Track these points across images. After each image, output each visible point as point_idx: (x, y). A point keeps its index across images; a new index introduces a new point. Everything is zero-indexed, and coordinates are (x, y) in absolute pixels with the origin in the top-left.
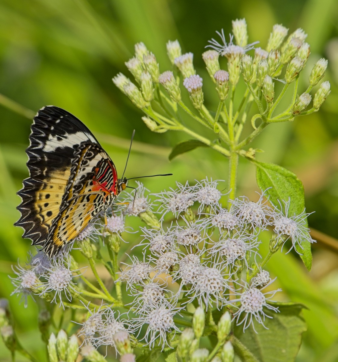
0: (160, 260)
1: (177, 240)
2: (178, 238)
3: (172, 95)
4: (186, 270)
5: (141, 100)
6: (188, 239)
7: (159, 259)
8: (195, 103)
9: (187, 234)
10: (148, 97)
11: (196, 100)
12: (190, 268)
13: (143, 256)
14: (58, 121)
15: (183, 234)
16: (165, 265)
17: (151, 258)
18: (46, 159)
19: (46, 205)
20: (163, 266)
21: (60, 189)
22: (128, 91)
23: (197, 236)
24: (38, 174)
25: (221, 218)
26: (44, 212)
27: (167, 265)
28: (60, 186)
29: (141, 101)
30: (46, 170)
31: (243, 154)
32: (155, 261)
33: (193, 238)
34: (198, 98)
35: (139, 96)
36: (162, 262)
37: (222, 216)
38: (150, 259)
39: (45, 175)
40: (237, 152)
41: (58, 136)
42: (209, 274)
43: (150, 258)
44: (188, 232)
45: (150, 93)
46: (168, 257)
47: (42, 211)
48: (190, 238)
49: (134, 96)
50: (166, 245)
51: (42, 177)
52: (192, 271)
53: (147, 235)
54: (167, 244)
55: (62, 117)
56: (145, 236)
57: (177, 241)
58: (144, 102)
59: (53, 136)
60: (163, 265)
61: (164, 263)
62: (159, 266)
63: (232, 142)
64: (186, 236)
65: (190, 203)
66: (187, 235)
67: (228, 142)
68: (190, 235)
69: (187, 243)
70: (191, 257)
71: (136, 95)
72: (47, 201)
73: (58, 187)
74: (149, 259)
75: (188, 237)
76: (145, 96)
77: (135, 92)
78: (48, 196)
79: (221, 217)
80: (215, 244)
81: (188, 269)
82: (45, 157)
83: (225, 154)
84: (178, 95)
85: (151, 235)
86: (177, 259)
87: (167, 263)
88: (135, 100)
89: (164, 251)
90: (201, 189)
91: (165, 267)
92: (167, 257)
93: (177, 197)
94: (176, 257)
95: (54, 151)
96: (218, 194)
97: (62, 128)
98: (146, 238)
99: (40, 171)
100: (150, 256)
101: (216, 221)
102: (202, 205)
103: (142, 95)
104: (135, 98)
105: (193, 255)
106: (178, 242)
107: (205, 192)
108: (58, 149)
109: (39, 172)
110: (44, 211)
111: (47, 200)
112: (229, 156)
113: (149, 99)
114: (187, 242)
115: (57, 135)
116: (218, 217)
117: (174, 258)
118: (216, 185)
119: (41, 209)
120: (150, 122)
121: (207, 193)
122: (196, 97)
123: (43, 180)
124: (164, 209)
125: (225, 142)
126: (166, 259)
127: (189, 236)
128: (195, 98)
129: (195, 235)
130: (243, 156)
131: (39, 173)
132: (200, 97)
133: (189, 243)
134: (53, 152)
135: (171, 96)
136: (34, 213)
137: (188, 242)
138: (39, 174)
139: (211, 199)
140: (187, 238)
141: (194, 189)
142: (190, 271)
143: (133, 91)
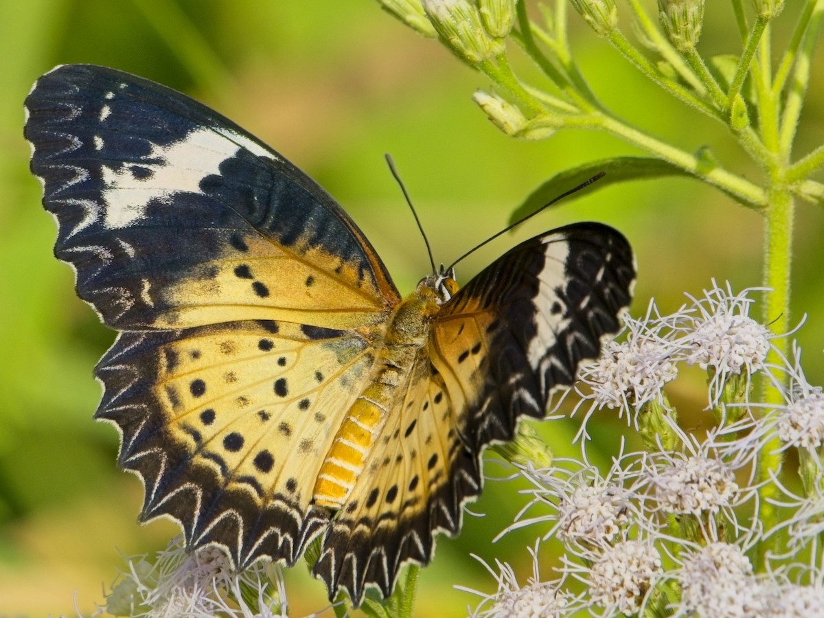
0: (602, 569)
1: (657, 499)
2: (658, 491)
3: (590, 13)
4: (719, 600)
5: (480, 36)
6: (699, 495)
7: (596, 566)
8: (677, 33)
9: (689, 476)
10: (499, 23)
11: (681, 26)
12: (730, 591)
13: (532, 558)
14: (106, 112)
15: (675, 478)
16: (622, 585)
17: (569, 567)
18: (130, 251)
19: (208, 417)
20: (617, 590)
21: (226, 353)
22: (438, 8)
23: (724, 480)
24: (128, 308)
25: (811, 415)
26: (212, 442)
27: (628, 584)
28: (223, 344)
29: (478, 38)
30: (147, 286)
31: (812, 196)
32: (585, 575)
33: (714, 487)
34: (690, 17)
35: (473, 24)
36: (609, 574)
37: (811, 409)
38: (565, 570)
39: (152, 304)
40: (792, 187)
41: (131, 165)
42: (806, 606)
43: (566, 567)
44: (691, 471)
45: (507, 9)
46: (630, 558)
47: (204, 441)
48: (702, 490)
49: (458, 23)
50: (615, 518)
51: (143, 314)
52: (740, 599)
53: (544, 490)
54: (618, 517)
55: (110, 96)
56: (535, 492)
57: (654, 504)
58: (488, 41)
59: (116, 166)
60: (614, 585)
61: (617, 580)
62: (601, 590)
63: (774, 155)
64: (690, 485)
65: (668, 371)
66: (692, 482)
67: (763, 157)
68: (701, 480)
69: (695, 508)
70: (718, 554)
71: (465, 18)
72: (202, 403)
73: (219, 347)
74: (561, 570)
75: (695, 486)
76: (491, 22)
77: (460, 11)
78: (198, 388)
79: (811, 412)
80: (799, 507)
81: (724, 596)
82: (123, 244)
83: (750, 200)
84: (609, 10)
85: (558, 487)
86: (658, 563)
87: (627, 578)
88: (460, 37)
89: (610, 537)
90: (701, 323)
91: (622, 591)
92: (625, 560)
93: (619, 356)
94: (653, 556)
95: (144, 218)
96: (762, 337)
97: (131, 133)
98: (539, 498)
99: (128, 294)
100: (565, 559)
101: (795, 426)
102: (720, 376)
103: (482, 17)
104: (461, 32)
105: (723, 545)
106: (660, 507)
107: (717, 331)
108: (154, 207)
109: (128, 299)
110: (212, 438)
111: (203, 399)
112: (763, 204)
113: (504, 29)
114: (695, 502)
115: (128, 161)
116: (800, 414)
117: (651, 560)
118: (748, 304)
119: (197, 436)
120: (503, 107)
121: (726, 336)
122: (685, 14)
123: (153, 322)
124: (582, 398)
125: (754, 156)
126: (623, 566)
127: (698, 482)
128: (681, 18)
129: (718, 479)
130: (813, 200)
131: (128, 303)
132: (696, 13)
133: (704, 506)
134: (140, 221)
135: (588, 17)
136: (179, 456)
137: (699, 504)
138: (129, 305)
139: (740, 355)
140: (693, 491)
141: (676, 325)
142: (732, 601)
143: (453, 8)
